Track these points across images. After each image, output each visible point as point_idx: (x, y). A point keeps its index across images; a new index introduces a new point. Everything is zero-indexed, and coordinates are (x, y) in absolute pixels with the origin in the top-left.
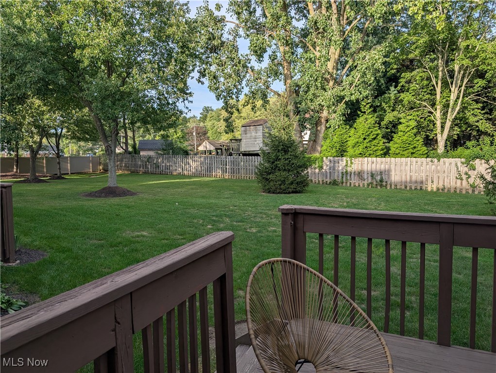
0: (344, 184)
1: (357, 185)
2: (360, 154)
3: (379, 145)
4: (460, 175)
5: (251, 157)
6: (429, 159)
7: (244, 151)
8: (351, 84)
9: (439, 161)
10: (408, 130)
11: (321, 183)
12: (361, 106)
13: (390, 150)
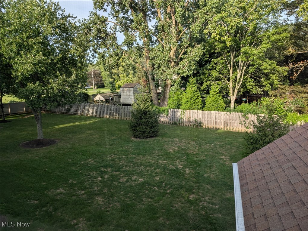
0: (180, 124)
1: (187, 125)
2: (189, 108)
3: (199, 102)
4: (241, 122)
5: (127, 107)
6: (225, 112)
7: (123, 103)
8: (183, 66)
9: (230, 114)
10: (215, 94)
11: (168, 123)
12: (189, 80)
13: (205, 104)
